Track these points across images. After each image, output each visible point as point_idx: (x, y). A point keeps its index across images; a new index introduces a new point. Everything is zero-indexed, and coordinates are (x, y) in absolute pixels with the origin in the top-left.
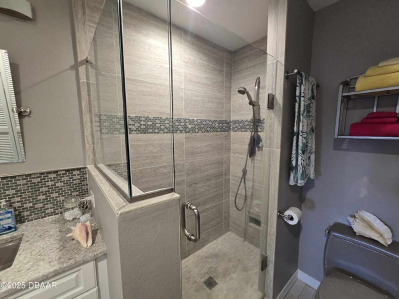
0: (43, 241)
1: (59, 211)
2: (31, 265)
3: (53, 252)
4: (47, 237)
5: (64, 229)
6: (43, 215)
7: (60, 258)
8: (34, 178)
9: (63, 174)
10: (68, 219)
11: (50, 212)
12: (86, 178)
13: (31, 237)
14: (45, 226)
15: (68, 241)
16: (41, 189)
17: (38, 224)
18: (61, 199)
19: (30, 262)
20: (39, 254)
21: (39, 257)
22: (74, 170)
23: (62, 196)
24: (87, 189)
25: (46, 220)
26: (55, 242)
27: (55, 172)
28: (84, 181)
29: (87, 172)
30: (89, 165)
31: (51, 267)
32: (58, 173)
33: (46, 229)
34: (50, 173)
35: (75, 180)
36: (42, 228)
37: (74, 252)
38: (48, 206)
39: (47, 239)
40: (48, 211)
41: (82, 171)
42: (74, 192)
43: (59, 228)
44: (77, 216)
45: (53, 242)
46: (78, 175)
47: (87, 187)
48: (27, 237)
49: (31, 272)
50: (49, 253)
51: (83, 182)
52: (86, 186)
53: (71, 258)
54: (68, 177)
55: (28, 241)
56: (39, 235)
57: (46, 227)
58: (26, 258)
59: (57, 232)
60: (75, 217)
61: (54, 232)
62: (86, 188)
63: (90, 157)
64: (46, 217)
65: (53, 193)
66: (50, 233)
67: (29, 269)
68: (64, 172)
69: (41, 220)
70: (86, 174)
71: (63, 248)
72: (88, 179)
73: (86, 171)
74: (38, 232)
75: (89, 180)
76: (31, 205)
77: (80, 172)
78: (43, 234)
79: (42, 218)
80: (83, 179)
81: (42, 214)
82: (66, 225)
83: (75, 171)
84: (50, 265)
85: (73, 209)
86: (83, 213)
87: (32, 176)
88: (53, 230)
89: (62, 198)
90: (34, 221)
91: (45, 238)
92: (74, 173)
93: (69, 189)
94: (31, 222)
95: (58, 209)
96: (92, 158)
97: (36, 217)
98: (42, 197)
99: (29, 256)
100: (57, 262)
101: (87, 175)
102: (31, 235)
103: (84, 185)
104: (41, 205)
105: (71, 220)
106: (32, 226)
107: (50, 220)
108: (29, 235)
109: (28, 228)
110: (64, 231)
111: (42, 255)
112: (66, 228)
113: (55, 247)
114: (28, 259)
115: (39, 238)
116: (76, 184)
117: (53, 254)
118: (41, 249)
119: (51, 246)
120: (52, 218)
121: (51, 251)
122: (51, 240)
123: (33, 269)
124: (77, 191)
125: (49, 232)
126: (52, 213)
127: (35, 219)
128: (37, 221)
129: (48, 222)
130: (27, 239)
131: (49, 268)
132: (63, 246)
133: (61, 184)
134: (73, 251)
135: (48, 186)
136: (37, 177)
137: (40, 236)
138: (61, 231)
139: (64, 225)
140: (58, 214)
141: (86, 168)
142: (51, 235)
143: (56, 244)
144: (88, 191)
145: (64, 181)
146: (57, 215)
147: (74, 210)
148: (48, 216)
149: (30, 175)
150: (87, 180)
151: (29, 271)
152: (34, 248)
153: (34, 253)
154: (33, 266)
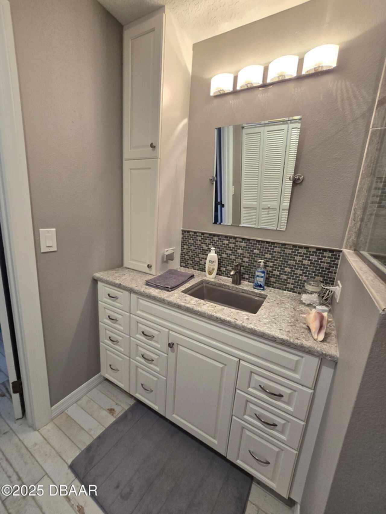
0: (279, 309)
1: (298, 290)
2: (267, 322)
3: (284, 323)
4: (282, 307)
5: (298, 309)
6: (284, 288)
7: (289, 332)
8: (287, 248)
9: (314, 252)
10: (304, 302)
11: (290, 287)
12: (337, 265)
13: (271, 300)
14: (283, 297)
15: (299, 321)
16: (289, 261)
17: (278, 293)
18: (303, 278)
19: (267, 319)
20: (274, 317)
21: (273, 319)
22: (325, 250)
23: (305, 276)
24: (334, 279)
25: (285, 293)
26: (288, 316)
27: (307, 248)
28: (333, 267)
29: (340, 258)
30: (346, 248)
31: (281, 334)
32: (308, 249)
33: (283, 300)
34: (301, 247)
35: (324, 262)
36: (281, 298)
37: (303, 336)
38: (290, 281)
39: (282, 309)
40: (288, 286)
41: (336, 254)
42: (318, 276)
43: (294, 305)
44: (314, 303)
45: (286, 314)
46: (329, 257)
47: (335, 276)
48: (269, 299)
49: (266, 327)
50: (281, 322)
51: (331, 268)
52: (333, 274)
53: (298, 338)
54: (317, 257)
55: (269, 302)
56: (277, 302)
57: (284, 299)
58: (265, 314)
59: (291, 308)
60: (311, 303)
61: (289, 307)
62: (332, 277)
63: (351, 239)
64: (285, 290)
65: (298, 269)
66: (286, 306)
67: (265, 324)
68: (315, 250)
69: (281, 291)
70: (338, 259)
71: (294, 325)
72: (338, 266)
73: (339, 256)
74: (277, 299)
75: (339, 268)
76: (278, 273)
77: (332, 255)
78: (280, 304)
79: (283, 290)
80: (333, 264)
81: (283, 286)
82: (300, 306)
83: (327, 252)
84: (280, 332)
85: (311, 293)
86: (321, 304)
87: (286, 247)
88: (289, 305)
89: (305, 278)
90: (276, 289)
91: (281, 307)
92: (325, 254)
93: (314, 270)
94: (274, 289)
95: (297, 288)
96: (352, 240)
97: (278, 287)
98: (288, 270)
99: (267, 314)
100: (286, 333)
101: (340, 261)
102: (272, 299)
103: (332, 272)
104: (285, 277)
105: (306, 304)
106: (274, 292)
107: (288, 295)
108: (271, 298)
109: (271, 293)
110: (298, 311)
111: (276, 320)
112: (300, 309)
113: (287, 320)
114: (266, 316)
115: (276, 305)
116: (323, 268)
117: (284, 324)
118: (276, 314)
119: (284, 317)
120: (290, 294)
121: (283, 321)
122: (285, 312)
123: (267, 325)
124: (321, 276)
125: (285, 304)
126: (291, 289)
127: (277, 288)
128: (278, 291)
129: (286, 296)
130: (268, 301)
131: (279, 333)
132: (294, 324)
133: (308, 263)
134: (301, 334)
135: (296, 261)
136: (290, 249)
137: (278, 304)
138: (295, 309)
139: (299, 306)
140: (296, 292)
141: (341, 251)
142: (286, 308)
143: (288, 317)
144: (334, 281)
145: (312, 260)
146: (295, 294)
147: (313, 295)
148: (288, 291)
149: (285, 245)
150: (336, 268)
151: (265, 325)
152: (272, 311)
153: (271, 314)
154: (268, 324)
